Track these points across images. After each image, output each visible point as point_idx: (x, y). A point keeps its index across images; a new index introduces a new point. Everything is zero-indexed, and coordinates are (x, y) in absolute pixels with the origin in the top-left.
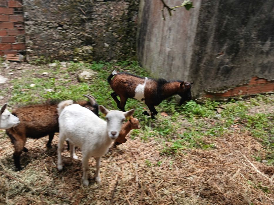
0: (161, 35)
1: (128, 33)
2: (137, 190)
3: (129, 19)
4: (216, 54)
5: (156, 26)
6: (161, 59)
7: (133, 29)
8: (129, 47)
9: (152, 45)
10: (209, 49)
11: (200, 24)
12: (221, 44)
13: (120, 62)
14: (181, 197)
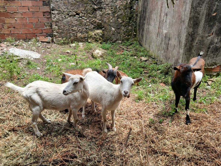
0: (158, 20)
1: (130, 19)
2: (144, 139)
3: (131, 8)
4: (207, 35)
5: (154, 12)
6: (159, 39)
7: (135, 15)
8: (131, 30)
9: (151, 28)
10: (200, 30)
11: (192, 10)
12: (211, 27)
13: (124, 42)
14: (180, 147)
